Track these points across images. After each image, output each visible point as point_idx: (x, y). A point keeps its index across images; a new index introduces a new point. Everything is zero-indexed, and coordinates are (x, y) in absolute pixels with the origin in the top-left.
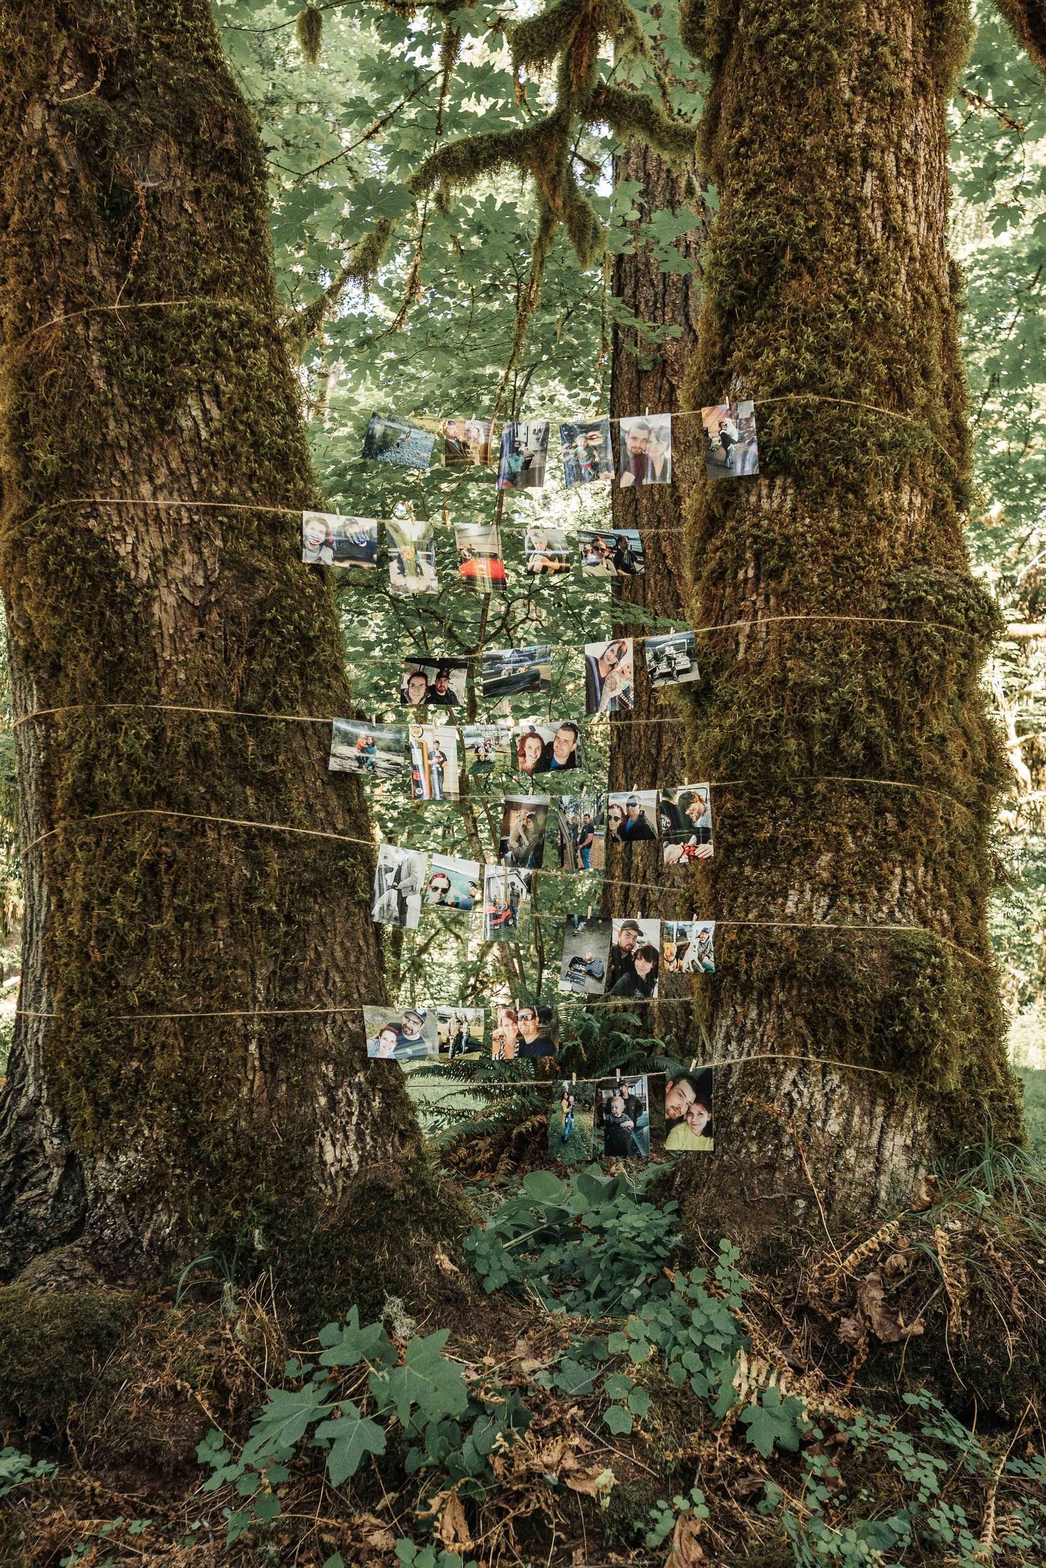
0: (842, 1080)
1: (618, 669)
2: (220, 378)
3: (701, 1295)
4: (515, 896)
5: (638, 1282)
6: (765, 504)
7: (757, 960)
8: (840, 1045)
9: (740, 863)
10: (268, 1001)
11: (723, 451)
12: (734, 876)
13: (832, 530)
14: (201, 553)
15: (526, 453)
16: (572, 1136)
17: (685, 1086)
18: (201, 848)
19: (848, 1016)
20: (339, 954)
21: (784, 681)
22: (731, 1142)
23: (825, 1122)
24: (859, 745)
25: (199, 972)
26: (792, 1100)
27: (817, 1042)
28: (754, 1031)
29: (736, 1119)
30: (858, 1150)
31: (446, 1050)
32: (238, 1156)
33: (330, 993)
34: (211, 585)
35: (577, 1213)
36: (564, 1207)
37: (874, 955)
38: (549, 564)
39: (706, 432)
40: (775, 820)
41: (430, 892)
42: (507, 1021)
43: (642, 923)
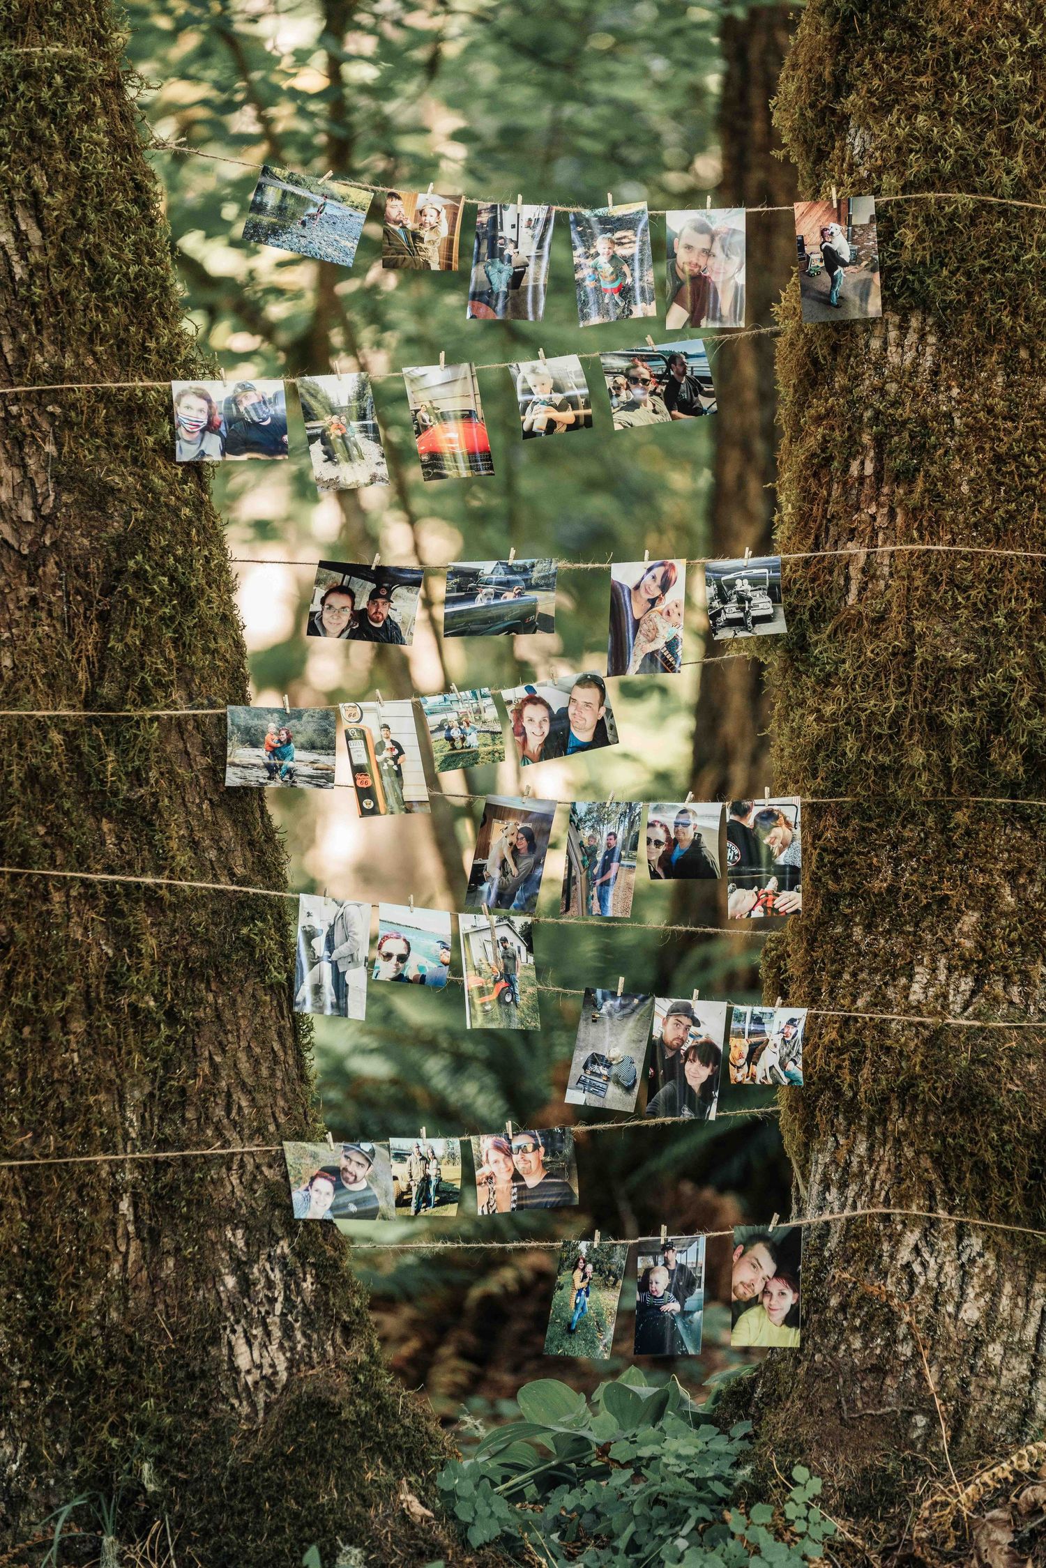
0: (986, 1247)
1: (660, 607)
2: (40, 181)
3: (765, 1539)
4: (510, 958)
5: (685, 1531)
6: (894, 358)
7: (866, 1071)
8: (982, 1195)
9: (848, 921)
10: (143, 1138)
11: (826, 278)
12: (835, 940)
13: (990, 410)
14: (24, 466)
15: (517, 260)
16: (584, 1324)
17: (761, 1253)
18: (44, 919)
19: (989, 1157)
20: (244, 1066)
21: (909, 654)
22: (825, 1335)
23: (958, 1306)
24: (1015, 758)
25: (47, 1100)
26: (912, 1276)
27: (950, 1192)
28: (862, 1173)
29: (834, 1302)
30: (1007, 1347)
31: (407, 1203)
32: (110, 1361)
33: (235, 1124)
34: (45, 521)
35: (602, 1441)
36: (583, 1433)
37: (1032, 1068)
38: (555, 415)
39: (801, 244)
40: (897, 861)
41: (380, 962)
42: (495, 1155)
43: (701, 1008)
